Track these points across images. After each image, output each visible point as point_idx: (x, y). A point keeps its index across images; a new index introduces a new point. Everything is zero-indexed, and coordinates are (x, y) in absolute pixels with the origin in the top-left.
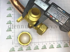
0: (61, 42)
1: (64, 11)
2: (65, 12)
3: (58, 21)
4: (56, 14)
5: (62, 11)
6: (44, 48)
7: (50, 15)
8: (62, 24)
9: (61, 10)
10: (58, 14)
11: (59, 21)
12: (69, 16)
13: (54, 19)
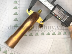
1: (65, 12)
6: (43, 35)
8: (63, 21)
9: (63, 10)
10: (61, 13)
13: (58, 17)
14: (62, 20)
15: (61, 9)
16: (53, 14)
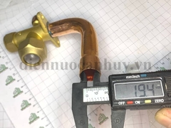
1: (142, 75)
2: (145, 75)
3: (149, 101)
5: (138, 76)
7: (126, 101)
9: (134, 77)
10: (137, 88)
11: (153, 99)
12: (158, 76)
13: (139, 102)
15: (127, 77)
16: (121, 103)
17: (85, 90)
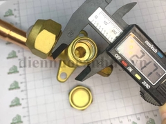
0: (138, 116)
2: (162, 57)
3: (139, 78)
4: (139, 56)
5: (156, 51)
9: (152, 47)
13: (131, 70)
14: (144, 83)
16: (117, 56)
17: (99, 10)
